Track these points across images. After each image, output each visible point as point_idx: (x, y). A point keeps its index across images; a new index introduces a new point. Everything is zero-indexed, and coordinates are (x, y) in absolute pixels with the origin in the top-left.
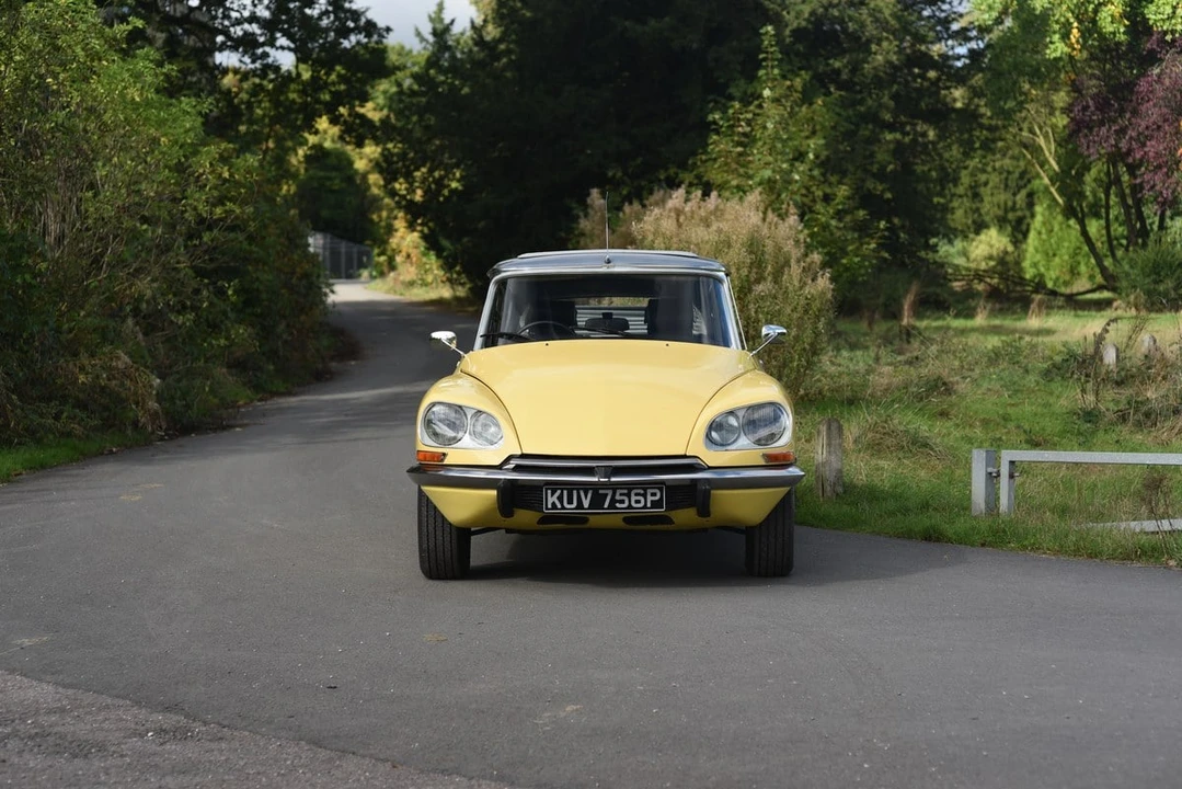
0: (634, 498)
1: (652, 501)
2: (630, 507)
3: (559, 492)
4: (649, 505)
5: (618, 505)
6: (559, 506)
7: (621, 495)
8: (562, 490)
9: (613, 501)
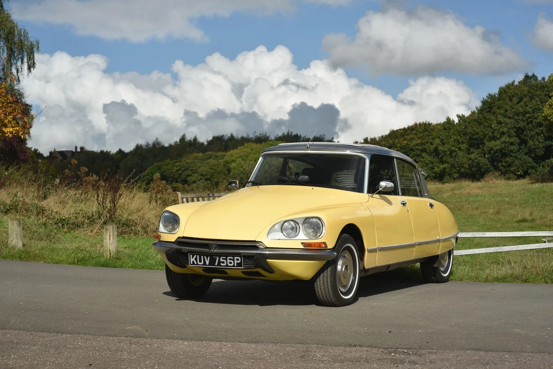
0: (228, 261)
2: (227, 265)
3: (195, 256)
4: (236, 265)
5: (221, 264)
6: (196, 263)
7: (223, 259)
9: (219, 262)
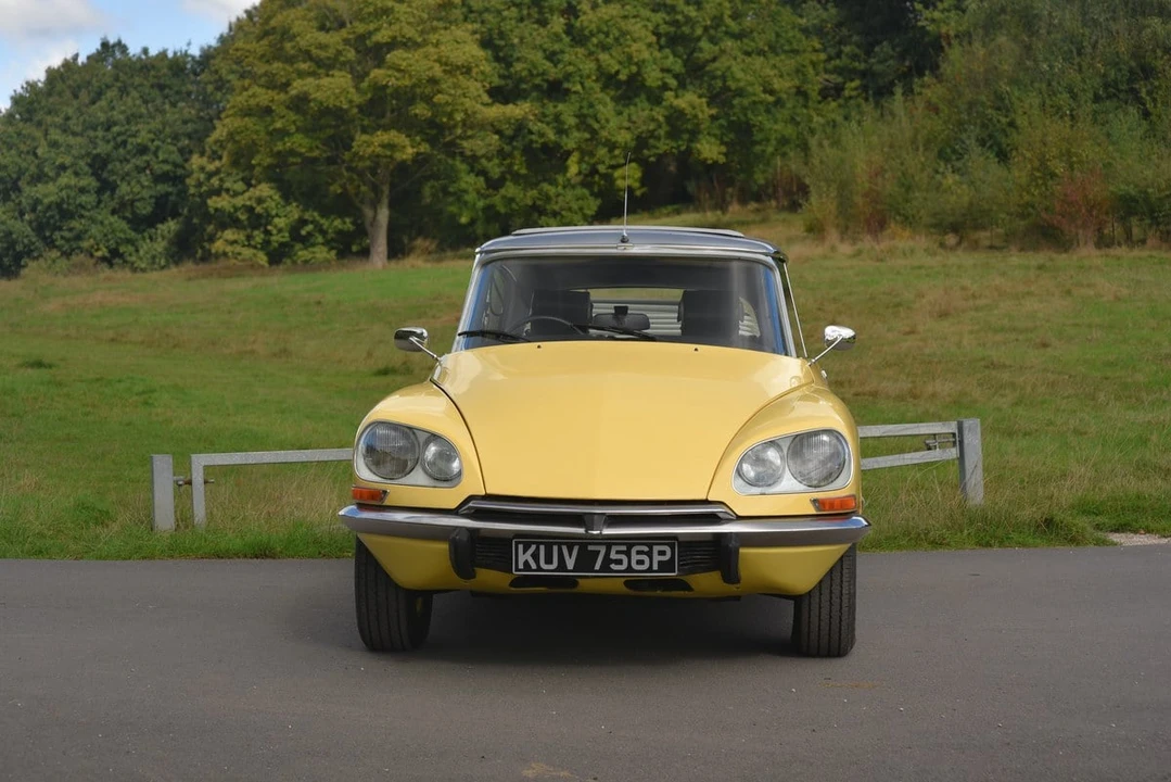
0: (635, 557)
1: (659, 562)
2: (630, 569)
3: (533, 547)
4: (655, 567)
5: (613, 566)
6: (534, 566)
7: (618, 552)
8: (538, 544)
